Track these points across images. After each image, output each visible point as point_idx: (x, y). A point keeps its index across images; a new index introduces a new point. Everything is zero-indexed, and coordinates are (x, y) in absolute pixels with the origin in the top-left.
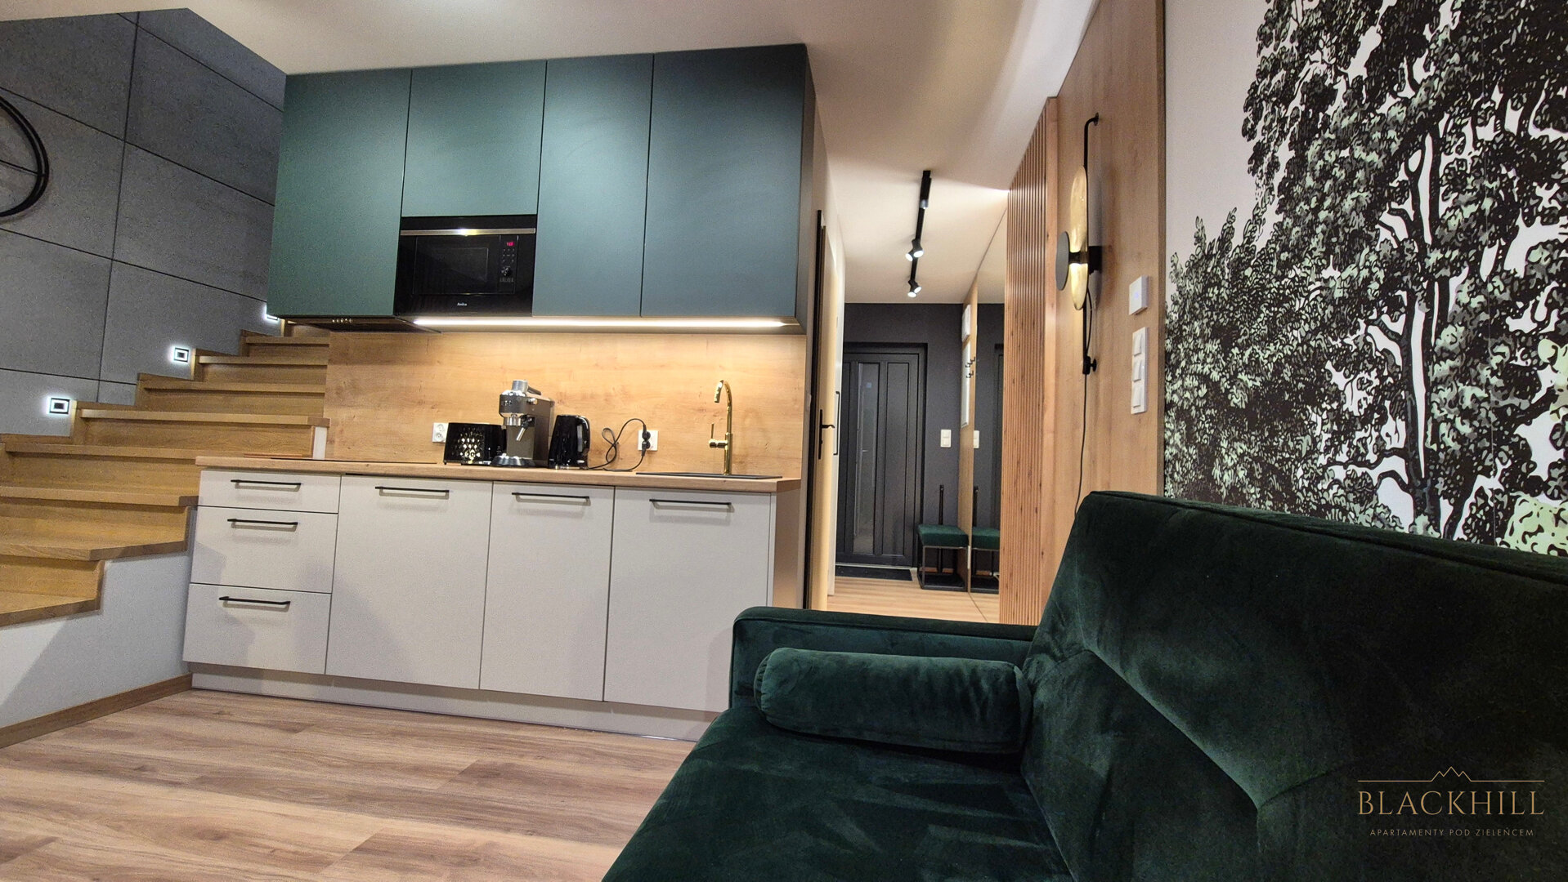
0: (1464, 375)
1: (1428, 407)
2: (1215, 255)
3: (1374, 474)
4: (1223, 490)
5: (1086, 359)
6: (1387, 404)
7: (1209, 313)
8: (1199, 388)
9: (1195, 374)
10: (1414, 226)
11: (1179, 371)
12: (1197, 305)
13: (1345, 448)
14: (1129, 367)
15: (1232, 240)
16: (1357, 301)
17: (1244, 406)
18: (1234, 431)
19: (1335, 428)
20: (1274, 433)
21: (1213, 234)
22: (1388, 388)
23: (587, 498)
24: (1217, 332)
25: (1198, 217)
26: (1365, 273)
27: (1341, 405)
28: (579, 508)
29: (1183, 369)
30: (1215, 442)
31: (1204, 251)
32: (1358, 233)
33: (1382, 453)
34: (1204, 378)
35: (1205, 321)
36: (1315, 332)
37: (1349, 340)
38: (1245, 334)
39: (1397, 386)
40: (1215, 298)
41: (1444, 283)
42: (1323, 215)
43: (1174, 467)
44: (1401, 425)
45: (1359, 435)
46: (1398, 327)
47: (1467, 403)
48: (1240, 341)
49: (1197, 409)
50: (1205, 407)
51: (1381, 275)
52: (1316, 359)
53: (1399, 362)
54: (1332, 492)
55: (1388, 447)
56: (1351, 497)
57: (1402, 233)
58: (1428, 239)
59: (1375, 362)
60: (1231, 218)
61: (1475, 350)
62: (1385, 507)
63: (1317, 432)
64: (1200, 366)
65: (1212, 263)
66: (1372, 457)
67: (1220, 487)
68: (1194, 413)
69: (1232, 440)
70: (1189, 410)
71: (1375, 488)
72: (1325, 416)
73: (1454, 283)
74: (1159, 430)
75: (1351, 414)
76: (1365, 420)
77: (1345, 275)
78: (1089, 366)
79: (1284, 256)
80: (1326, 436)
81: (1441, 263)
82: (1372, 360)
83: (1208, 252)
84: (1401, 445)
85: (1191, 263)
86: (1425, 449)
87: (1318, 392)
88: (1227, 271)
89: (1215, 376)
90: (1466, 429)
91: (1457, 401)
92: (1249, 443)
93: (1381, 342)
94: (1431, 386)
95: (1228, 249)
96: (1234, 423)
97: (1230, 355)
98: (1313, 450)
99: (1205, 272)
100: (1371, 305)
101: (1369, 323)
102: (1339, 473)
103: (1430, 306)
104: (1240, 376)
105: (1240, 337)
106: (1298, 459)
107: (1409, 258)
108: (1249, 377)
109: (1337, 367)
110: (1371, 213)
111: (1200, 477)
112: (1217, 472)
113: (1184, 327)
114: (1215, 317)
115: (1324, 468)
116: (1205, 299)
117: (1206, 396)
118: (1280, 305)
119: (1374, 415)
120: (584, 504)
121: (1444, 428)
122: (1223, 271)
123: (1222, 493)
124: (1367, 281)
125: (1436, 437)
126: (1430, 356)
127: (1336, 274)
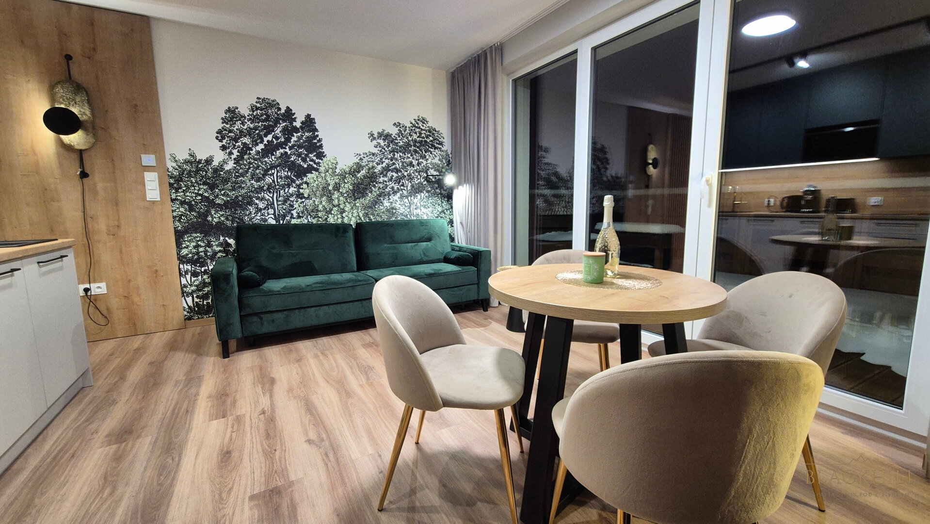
0: (283, 204)
1: (278, 209)
2: (202, 163)
3: (267, 218)
4: (214, 222)
6: (269, 207)
7: (201, 178)
8: (195, 197)
9: (193, 192)
10: (274, 181)
11: (181, 190)
12: (192, 174)
13: (260, 213)
15: (212, 162)
16: (261, 189)
18: (217, 209)
19: (257, 210)
21: (201, 158)
22: (269, 204)
25: (190, 151)
26: (263, 185)
27: (258, 206)
29: (184, 190)
30: (207, 211)
31: (196, 160)
32: (261, 178)
33: (268, 214)
34: (199, 195)
35: (198, 179)
37: (259, 195)
38: (221, 187)
39: (271, 204)
40: (204, 175)
41: (280, 191)
43: (181, 218)
44: (272, 210)
45: (263, 211)
46: (271, 195)
47: (284, 208)
49: (195, 202)
50: (200, 202)
51: (267, 186)
52: (250, 197)
53: (271, 201)
54: (255, 221)
55: (270, 213)
56: (261, 221)
57: (271, 181)
58: (276, 184)
59: (266, 200)
60: (211, 157)
61: (285, 201)
62: (269, 222)
63: (251, 210)
64: (196, 191)
65: (201, 165)
66: (266, 215)
67: (211, 222)
68: (193, 203)
70: (190, 202)
71: (267, 220)
72: (253, 208)
73: (281, 192)
75: (261, 208)
76: (264, 209)
77: (257, 184)
79: (237, 174)
80: (254, 211)
81: (279, 188)
83: (198, 161)
85: (189, 161)
87: (251, 203)
89: (206, 195)
90: (284, 211)
91: (283, 207)
93: (267, 197)
94: (278, 205)
95: (210, 164)
97: (214, 191)
98: (250, 214)
101: (264, 193)
102: (259, 218)
103: (277, 193)
104: (220, 196)
105: (219, 187)
107: (273, 185)
109: (256, 199)
110: (264, 175)
111: (199, 220)
112: (209, 219)
113: (184, 178)
114: (205, 180)
115: (254, 217)
116: (197, 173)
117: (200, 199)
119: (266, 208)
121: (280, 211)
122: (208, 169)
125: (279, 212)
126: (277, 201)
127: (255, 183)
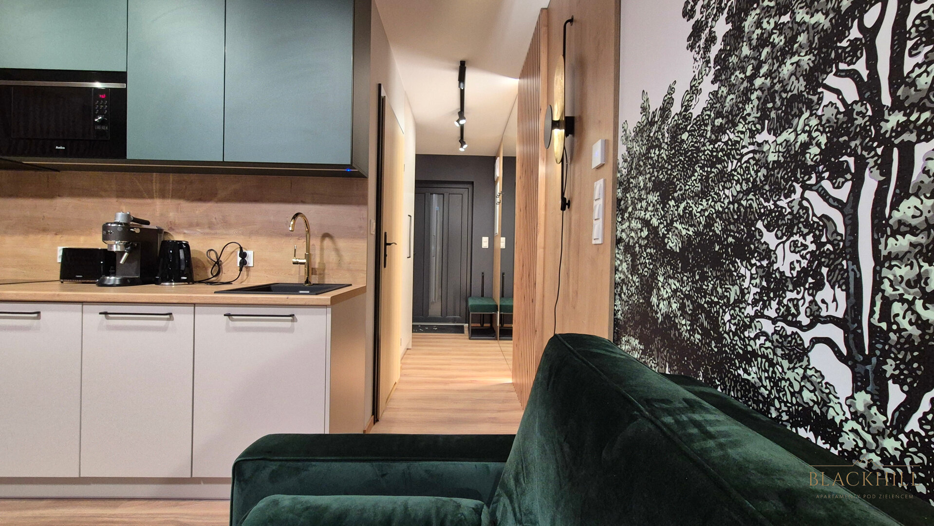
0: (929, 254)
1: (878, 282)
2: (657, 122)
3: (807, 337)
4: (659, 315)
5: (563, 199)
6: (825, 271)
7: (651, 170)
8: (642, 230)
9: (639, 218)
10: (868, 88)
11: (627, 215)
12: (641, 163)
13: (774, 304)
14: (591, 209)
15: (671, 109)
16: (793, 165)
17: (678, 251)
18: (669, 269)
19: (764, 284)
20: (704, 278)
21: (655, 104)
22: (828, 254)
23: (170, 314)
24: (657, 186)
25: (643, 91)
26: (803, 137)
27: (771, 264)
28: (162, 323)
29: (630, 213)
30: (654, 275)
31: (648, 119)
34: (646, 223)
35: (648, 176)
36: (747, 192)
37: (783, 203)
38: (680, 190)
39: (838, 254)
40: (656, 158)
41: (907, 149)
42: (758, 82)
43: (622, 289)
44: (841, 295)
45: (790, 295)
46: (843, 194)
48: (676, 195)
49: (640, 246)
50: (646, 246)
51: (823, 139)
52: (748, 218)
53: (841, 229)
54: (758, 342)
55: (824, 313)
56: (779, 352)
57: (850, 92)
58: (887, 100)
59: (811, 227)
60: (671, 90)
62: (817, 371)
63: (746, 284)
64: (643, 213)
65: (654, 129)
66: (806, 321)
67: (657, 313)
68: (637, 249)
69: (667, 277)
70: (634, 247)
71: (806, 352)
72: (754, 271)
73: (922, 149)
74: (611, 259)
75: (782, 274)
77: (780, 140)
78: (565, 204)
79: (718, 122)
80: (754, 290)
81: (904, 127)
82: (807, 224)
83: (652, 119)
84: (840, 314)
85: (638, 129)
86: (870, 325)
87: (747, 248)
88: (667, 135)
89: (655, 222)
91: (918, 281)
92: (681, 281)
94: (882, 260)
95: (667, 117)
96: (669, 263)
97: (668, 206)
98: (740, 300)
99: (649, 136)
100: (808, 170)
101: (805, 187)
102: (768, 327)
103: (886, 174)
104: (675, 224)
105: (676, 192)
106: (727, 305)
107: (860, 121)
108: (684, 226)
109: (768, 228)
110: (814, 77)
111: (641, 301)
112: (654, 300)
113: (632, 180)
114: (656, 174)
115: (752, 319)
116: (648, 158)
117: (647, 237)
118: (713, 166)
119: (808, 278)
120: (168, 319)
121: (898, 308)
122: (663, 135)
123: (658, 318)
124: (805, 146)
125: (887, 316)
126: (882, 227)
127: (771, 138)
